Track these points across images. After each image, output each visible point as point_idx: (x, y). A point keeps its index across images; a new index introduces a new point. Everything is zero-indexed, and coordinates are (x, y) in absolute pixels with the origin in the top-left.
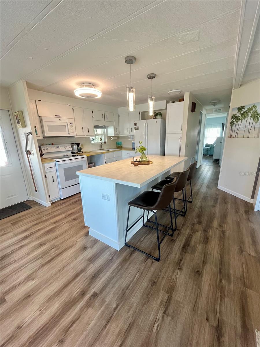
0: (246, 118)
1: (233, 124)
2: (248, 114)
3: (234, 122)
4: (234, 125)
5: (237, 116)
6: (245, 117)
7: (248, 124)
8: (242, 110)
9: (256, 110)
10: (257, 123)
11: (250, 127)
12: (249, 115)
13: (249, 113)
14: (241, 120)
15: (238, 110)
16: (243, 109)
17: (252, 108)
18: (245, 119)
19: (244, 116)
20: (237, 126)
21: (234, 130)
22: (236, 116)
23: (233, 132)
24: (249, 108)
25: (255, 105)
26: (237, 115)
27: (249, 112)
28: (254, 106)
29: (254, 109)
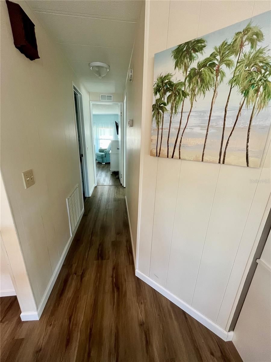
0: (212, 90)
1: (160, 111)
2: (218, 71)
3: (165, 104)
4: (166, 116)
5: (175, 82)
6: (204, 84)
7: (218, 113)
8: (191, 58)
9: (260, 52)
10: (260, 107)
11: (229, 124)
12: (223, 74)
13: (223, 67)
14: (188, 98)
15: (175, 57)
16: (196, 51)
17: (238, 42)
18: (207, 92)
19: (202, 81)
20: (176, 118)
21: (166, 131)
22: (170, 83)
23: (165, 139)
24: (225, 44)
25: (252, 25)
26: (175, 80)
27: (222, 61)
28: (247, 30)
29: (247, 48)
